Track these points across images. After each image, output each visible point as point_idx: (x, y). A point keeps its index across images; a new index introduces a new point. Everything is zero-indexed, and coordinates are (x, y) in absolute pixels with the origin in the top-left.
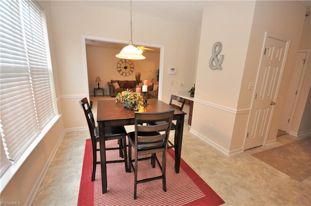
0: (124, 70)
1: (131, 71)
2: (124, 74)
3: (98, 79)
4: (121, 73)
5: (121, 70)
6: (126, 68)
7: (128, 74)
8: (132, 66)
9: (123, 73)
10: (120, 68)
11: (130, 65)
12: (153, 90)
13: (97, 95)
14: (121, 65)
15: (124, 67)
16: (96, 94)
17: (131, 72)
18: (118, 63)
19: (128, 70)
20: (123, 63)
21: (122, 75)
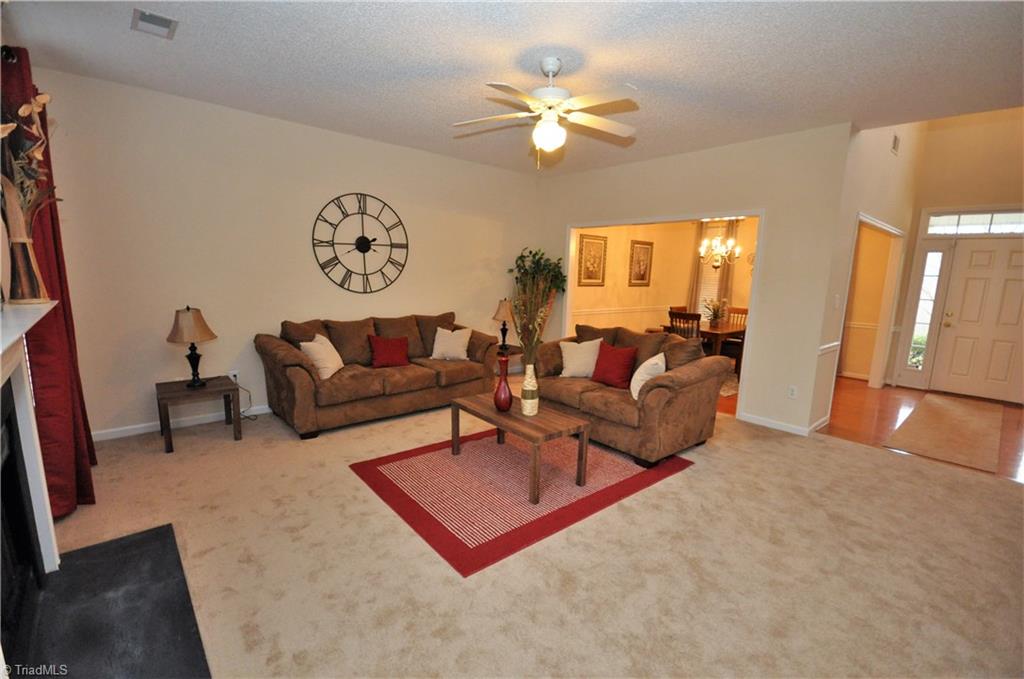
0: (353, 259)
1: (390, 261)
2: (356, 283)
3: (187, 321)
4: (338, 273)
5: (336, 257)
6: (363, 245)
7: (376, 282)
8: (397, 236)
9: (349, 273)
10: (332, 244)
11: (388, 230)
12: (565, 373)
13: (180, 430)
14: (335, 227)
15: (354, 241)
16: (174, 424)
17: (391, 271)
18: (320, 217)
19: (376, 258)
20: (346, 215)
21: (341, 285)
